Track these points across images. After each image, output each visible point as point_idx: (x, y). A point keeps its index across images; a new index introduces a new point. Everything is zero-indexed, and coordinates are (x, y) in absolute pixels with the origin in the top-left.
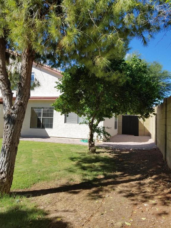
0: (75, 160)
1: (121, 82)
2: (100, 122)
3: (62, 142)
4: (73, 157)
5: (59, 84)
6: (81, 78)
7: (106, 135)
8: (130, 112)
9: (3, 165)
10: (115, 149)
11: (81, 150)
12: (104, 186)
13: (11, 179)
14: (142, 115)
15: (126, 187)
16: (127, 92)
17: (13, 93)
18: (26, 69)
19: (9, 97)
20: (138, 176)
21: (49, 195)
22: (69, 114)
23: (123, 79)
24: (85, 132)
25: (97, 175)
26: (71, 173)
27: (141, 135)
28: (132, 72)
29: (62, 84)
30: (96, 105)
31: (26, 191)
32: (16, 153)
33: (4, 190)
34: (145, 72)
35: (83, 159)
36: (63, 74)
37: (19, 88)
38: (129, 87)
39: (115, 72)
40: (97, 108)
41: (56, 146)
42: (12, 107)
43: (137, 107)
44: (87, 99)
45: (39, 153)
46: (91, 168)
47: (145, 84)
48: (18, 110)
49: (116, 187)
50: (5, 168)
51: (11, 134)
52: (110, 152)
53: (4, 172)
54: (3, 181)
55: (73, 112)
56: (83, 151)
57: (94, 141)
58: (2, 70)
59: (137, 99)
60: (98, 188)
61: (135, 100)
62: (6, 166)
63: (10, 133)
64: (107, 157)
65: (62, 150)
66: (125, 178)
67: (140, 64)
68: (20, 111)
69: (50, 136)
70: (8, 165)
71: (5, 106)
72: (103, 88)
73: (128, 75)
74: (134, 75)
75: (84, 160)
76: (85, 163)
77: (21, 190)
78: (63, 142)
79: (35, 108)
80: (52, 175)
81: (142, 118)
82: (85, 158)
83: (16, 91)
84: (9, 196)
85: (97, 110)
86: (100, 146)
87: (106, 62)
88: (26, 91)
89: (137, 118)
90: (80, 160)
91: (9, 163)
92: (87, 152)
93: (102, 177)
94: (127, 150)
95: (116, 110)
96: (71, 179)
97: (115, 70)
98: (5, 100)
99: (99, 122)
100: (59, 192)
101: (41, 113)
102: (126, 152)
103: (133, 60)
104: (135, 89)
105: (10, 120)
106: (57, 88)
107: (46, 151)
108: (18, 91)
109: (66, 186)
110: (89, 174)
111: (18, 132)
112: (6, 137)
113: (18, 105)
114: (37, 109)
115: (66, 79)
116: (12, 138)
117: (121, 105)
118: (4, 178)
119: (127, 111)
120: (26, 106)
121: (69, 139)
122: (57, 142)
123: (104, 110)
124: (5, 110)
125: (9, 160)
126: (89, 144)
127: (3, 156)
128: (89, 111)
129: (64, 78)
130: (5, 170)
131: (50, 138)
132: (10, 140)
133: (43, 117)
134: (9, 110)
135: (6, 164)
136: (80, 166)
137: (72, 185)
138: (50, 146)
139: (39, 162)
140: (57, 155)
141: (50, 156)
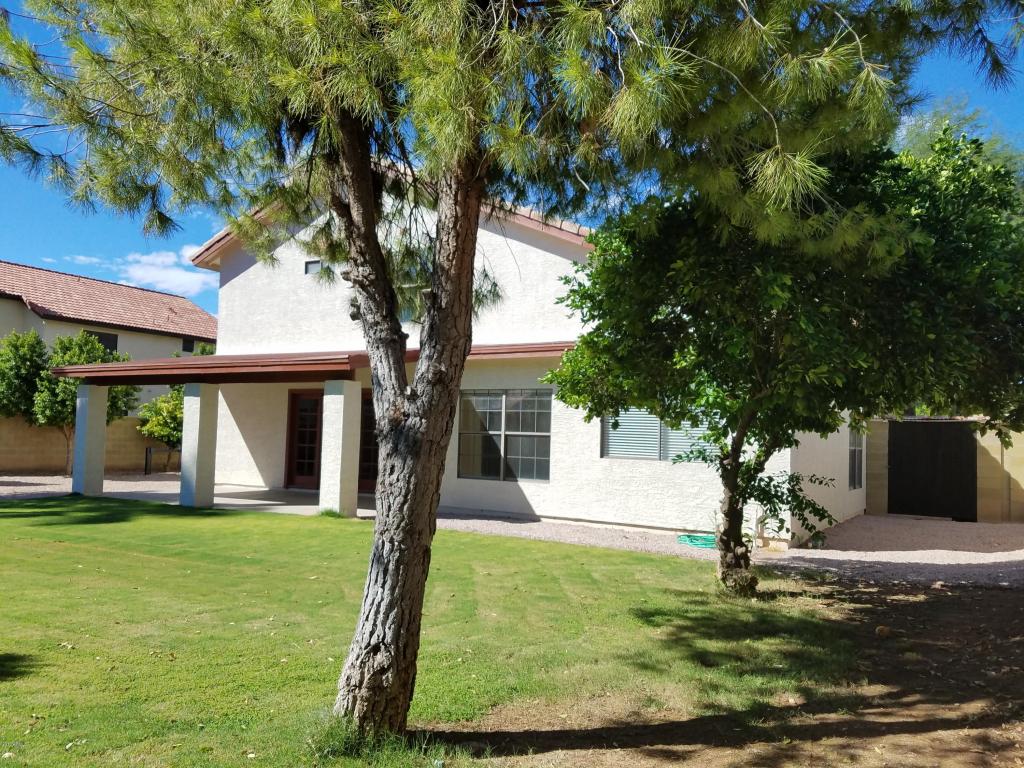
0: (658, 619)
1: (882, 259)
2: (776, 453)
3: (592, 541)
4: (650, 606)
5: (576, 288)
6: (682, 251)
7: (806, 513)
8: (930, 402)
9: (381, 616)
10: (853, 582)
11: (686, 578)
12: (803, 738)
13: (411, 675)
14: (993, 418)
15: (916, 750)
16: (912, 304)
17: (407, 336)
18: (457, 236)
19: (394, 350)
20: (975, 707)
21: (560, 754)
22: (623, 417)
23: (890, 245)
24: (698, 501)
25: (771, 693)
26: (649, 673)
27: (992, 519)
28: (934, 205)
29: (588, 284)
30: (751, 372)
31: (465, 730)
32: (425, 572)
33: (387, 718)
34: (1004, 202)
35: (696, 619)
36: (592, 239)
37: (429, 313)
38: (924, 281)
39: (850, 214)
40: (756, 388)
41: (568, 557)
42: (408, 391)
43: (967, 377)
44: (706, 346)
45: (500, 582)
46: (739, 658)
47: (1006, 261)
48: (430, 402)
49: (864, 749)
50: (387, 629)
51: (406, 496)
52: (829, 596)
53: (383, 647)
54: (382, 682)
55: (640, 406)
56: (693, 584)
57: (744, 539)
58: (363, 245)
59: (967, 337)
60: (776, 744)
61: (958, 342)
62: (389, 621)
63: (403, 491)
64: (812, 614)
65: (596, 576)
66: (907, 712)
67: (975, 166)
68: (438, 405)
69: (538, 512)
70: (400, 615)
71: (380, 385)
72: (791, 289)
73: (915, 225)
74: (946, 219)
75: (703, 626)
76: (710, 637)
77: (445, 727)
78: (600, 540)
79: (475, 394)
80: (563, 674)
81: (995, 431)
82: (707, 615)
83: (418, 328)
84: (404, 740)
85: (759, 396)
86: (776, 567)
87: (807, 172)
88: (458, 327)
89: (967, 432)
90: (681, 622)
91: (403, 612)
92: (712, 589)
93: (792, 701)
94: (914, 589)
95: (856, 395)
96: (650, 701)
97: (847, 201)
98: (379, 364)
99: (768, 454)
100: (601, 747)
101: (500, 413)
102: (912, 598)
103: (937, 147)
104: (952, 288)
105: (402, 439)
106: (569, 302)
107: (532, 576)
108: (427, 327)
109: (628, 725)
110: (730, 682)
111: (432, 488)
112: (389, 507)
113: (429, 382)
114: (481, 399)
115: (605, 259)
116: (411, 509)
117: (884, 369)
118: (383, 670)
119: (914, 399)
120: (458, 386)
121: (623, 528)
122: (574, 539)
123: (798, 393)
124: (380, 404)
125: (402, 597)
126: (724, 557)
127: (380, 580)
128: (718, 400)
129: (600, 256)
130: (388, 639)
131: (539, 521)
132: (402, 521)
133: (508, 433)
134: (394, 402)
135: (392, 616)
136: (683, 648)
137: (656, 723)
138: (545, 555)
139: (507, 620)
140: (579, 596)
141: (547, 599)
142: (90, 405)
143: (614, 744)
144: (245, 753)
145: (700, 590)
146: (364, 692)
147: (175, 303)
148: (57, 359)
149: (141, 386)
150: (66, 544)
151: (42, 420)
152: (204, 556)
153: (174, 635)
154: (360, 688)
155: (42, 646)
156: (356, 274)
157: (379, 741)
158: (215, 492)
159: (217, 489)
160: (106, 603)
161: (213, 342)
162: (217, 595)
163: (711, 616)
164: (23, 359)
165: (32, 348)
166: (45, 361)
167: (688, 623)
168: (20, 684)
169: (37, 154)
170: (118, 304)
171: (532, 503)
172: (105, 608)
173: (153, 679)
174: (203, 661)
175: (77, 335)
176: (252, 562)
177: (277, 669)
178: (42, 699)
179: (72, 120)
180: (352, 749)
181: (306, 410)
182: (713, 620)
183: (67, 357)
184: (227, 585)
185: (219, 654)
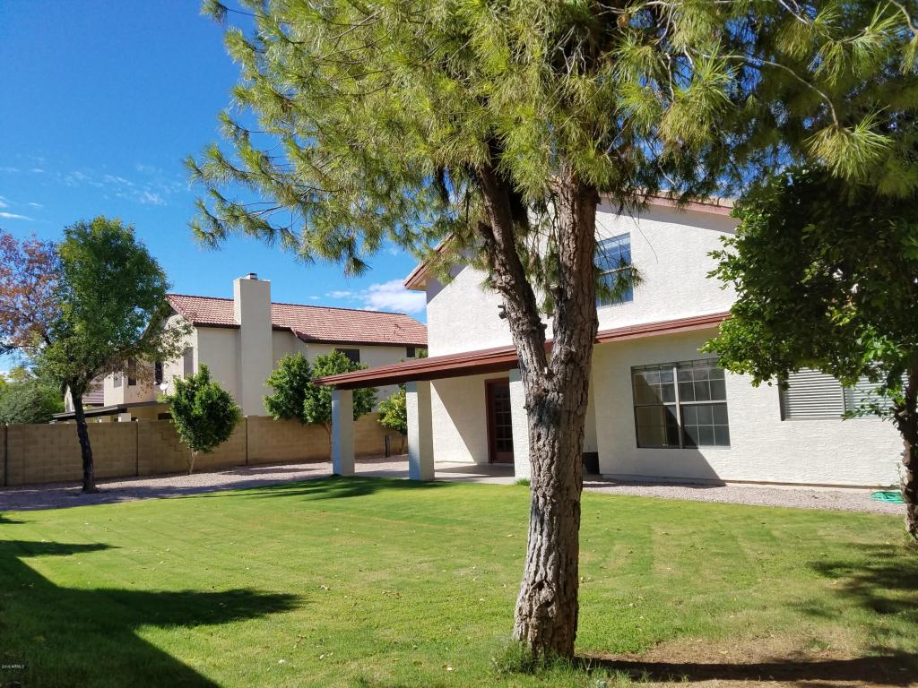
0: (837, 571)
3: (778, 502)
4: (831, 560)
5: (726, 260)
6: (815, 215)
9: (542, 558)
11: (874, 533)
13: (574, 609)
17: (545, 326)
18: (576, 239)
19: (534, 338)
21: (716, 682)
26: (817, 619)
29: (738, 255)
31: (630, 660)
33: (555, 644)
35: (878, 570)
37: (558, 304)
41: (750, 517)
42: (546, 371)
45: (678, 540)
48: (564, 379)
50: (548, 570)
51: (552, 459)
53: (546, 584)
54: (548, 613)
55: (811, 367)
56: (880, 538)
62: (549, 563)
63: (550, 455)
65: (775, 533)
69: (722, 478)
70: (558, 558)
71: (525, 369)
75: (885, 576)
76: (890, 586)
77: (612, 657)
78: (787, 498)
79: (646, 369)
80: (730, 618)
82: (892, 566)
83: (552, 318)
84: (570, 664)
88: (583, 312)
90: (861, 574)
91: (560, 555)
92: (901, 542)
96: (814, 641)
98: (523, 352)
100: (757, 679)
101: (673, 385)
105: (545, 411)
106: (721, 274)
107: (709, 535)
108: (557, 318)
109: (788, 662)
110: (903, 627)
111: (574, 451)
112: (540, 468)
113: (562, 362)
114: (653, 373)
116: (557, 469)
118: (548, 604)
120: (588, 363)
121: (813, 488)
122: (759, 501)
125: (558, 543)
126: (911, 509)
127: (539, 529)
128: (889, 352)
129: (748, 227)
130: (550, 578)
131: (724, 485)
132: (551, 479)
133: (681, 403)
134: (537, 382)
135: (551, 558)
136: (860, 597)
137: (817, 661)
138: (725, 516)
139: (681, 574)
140: (756, 551)
141: (723, 555)
142: (341, 405)
143: (771, 677)
144: (445, 666)
145: (888, 543)
146: (534, 620)
147: (399, 320)
148: (318, 372)
149: (378, 388)
150: (328, 513)
151: (310, 420)
152: (426, 519)
153: (400, 579)
154: (530, 618)
155: (308, 588)
156: (500, 281)
157: (549, 662)
158: (435, 468)
159: (436, 467)
160: (353, 556)
161: (425, 347)
162: (435, 549)
163: (896, 567)
164: (295, 375)
165: (300, 366)
166: (310, 375)
167: (869, 574)
168: (292, 614)
169: (271, 230)
170: (358, 326)
171: (714, 468)
172: (353, 560)
173: (383, 612)
174: (421, 600)
175: (330, 352)
176: (462, 523)
177: (476, 607)
178: (307, 625)
179: (290, 202)
180: (528, 667)
181: (499, 396)
182: (897, 570)
183: (324, 370)
184: (443, 541)
185: (433, 594)
